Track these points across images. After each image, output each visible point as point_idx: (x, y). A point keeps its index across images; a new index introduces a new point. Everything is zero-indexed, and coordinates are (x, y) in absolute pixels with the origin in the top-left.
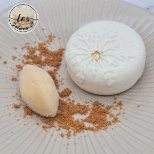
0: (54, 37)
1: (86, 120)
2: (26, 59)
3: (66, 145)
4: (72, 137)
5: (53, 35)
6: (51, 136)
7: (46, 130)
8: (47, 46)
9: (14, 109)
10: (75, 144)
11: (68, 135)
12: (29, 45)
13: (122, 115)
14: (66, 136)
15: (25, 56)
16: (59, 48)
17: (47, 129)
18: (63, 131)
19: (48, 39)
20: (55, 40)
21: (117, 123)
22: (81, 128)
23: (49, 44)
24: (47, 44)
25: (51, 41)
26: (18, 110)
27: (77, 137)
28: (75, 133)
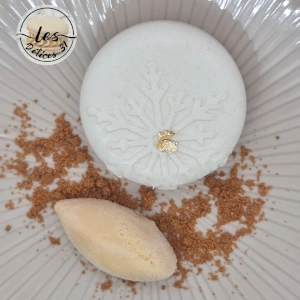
0: (25, 106)
1: (221, 222)
2: (28, 188)
3: (234, 290)
4: (229, 269)
5: (20, 105)
6: (201, 291)
7: (185, 288)
8: (32, 134)
9: (108, 292)
10: (245, 278)
11: (222, 269)
12: (5, 159)
13: (264, 171)
14: (220, 275)
15: (20, 186)
16: (53, 119)
17: (184, 284)
18: (208, 268)
19: (18, 121)
20: (32, 109)
21: (271, 193)
22: (225, 243)
23: (30, 126)
24: (28, 130)
25: (29, 119)
26: (113, 288)
27: (236, 263)
28: (226, 259)
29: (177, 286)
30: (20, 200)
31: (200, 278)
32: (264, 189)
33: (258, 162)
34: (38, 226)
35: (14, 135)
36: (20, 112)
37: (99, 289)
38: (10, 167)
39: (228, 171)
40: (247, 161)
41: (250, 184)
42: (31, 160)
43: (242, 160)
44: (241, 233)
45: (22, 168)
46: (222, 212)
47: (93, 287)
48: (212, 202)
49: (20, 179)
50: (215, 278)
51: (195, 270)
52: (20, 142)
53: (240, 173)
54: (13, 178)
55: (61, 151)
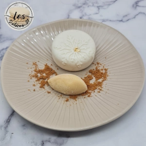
1: (97, 80)
2: (39, 81)
3: (106, 93)
4: (102, 89)
5: (34, 62)
6: (96, 96)
8: (38, 69)
9: (68, 102)
10: (108, 90)
12: (31, 75)
13: (105, 66)
14: (100, 91)
15: (37, 81)
16: (44, 65)
18: (96, 91)
19: (34, 66)
21: (108, 70)
22: (100, 84)
23: (38, 67)
25: (37, 65)
27: (104, 87)
28: (101, 87)
29: (89, 96)
30: (37, 84)
31: (95, 93)
32: (106, 70)
34: (43, 89)
35: (34, 69)
36: (35, 64)
37: (65, 102)
38: (33, 77)
39: (95, 69)
40: (99, 65)
41: (102, 70)
42: (39, 75)
44: (103, 80)
45: (37, 76)
46: (96, 78)
47: (63, 102)
48: (93, 76)
49: (36, 79)
50: (99, 92)
51: (93, 92)
52: (35, 71)
53: (98, 68)
54: (34, 79)
55: (47, 72)
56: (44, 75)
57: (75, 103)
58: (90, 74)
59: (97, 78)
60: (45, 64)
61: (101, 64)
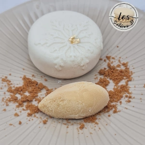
0: (6, 77)
3: (141, 100)
4: (133, 96)
5: (4, 77)
6: (127, 109)
7: (119, 111)
8: (14, 87)
9: (84, 129)
10: (142, 94)
11: (130, 97)
13: (121, 59)
14: (131, 99)
15: (18, 107)
16: (21, 79)
18: (123, 100)
19: (5, 84)
20: (9, 78)
21: (129, 64)
23: (11, 84)
24: (12, 86)
25: (10, 81)
26: (86, 126)
27: (133, 92)
28: (129, 93)
29: (115, 112)
30: (21, 112)
31: (122, 105)
33: (116, 58)
34: (34, 119)
35: (6, 89)
36: (5, 80)
37: (79, 130)
38: (10, 101)
39: (106, 67)
41: (119, 66)
42: (19, 96)
43: (110, 61)
45: (16, 100)
46: (114, 80)
47: (76, 131)
48: (108, 79)
49: (17, 104)
50: (129, 101)
51: (119, 104)
52: (10, 91)
53: (112, 65)
54: (13, 105)
56: (27, 94)
57: (97, 128)
58: (102, 77)
59: (117, 80)
60: (23, 76)
61: (113, 58)
